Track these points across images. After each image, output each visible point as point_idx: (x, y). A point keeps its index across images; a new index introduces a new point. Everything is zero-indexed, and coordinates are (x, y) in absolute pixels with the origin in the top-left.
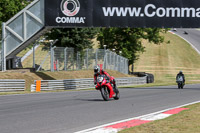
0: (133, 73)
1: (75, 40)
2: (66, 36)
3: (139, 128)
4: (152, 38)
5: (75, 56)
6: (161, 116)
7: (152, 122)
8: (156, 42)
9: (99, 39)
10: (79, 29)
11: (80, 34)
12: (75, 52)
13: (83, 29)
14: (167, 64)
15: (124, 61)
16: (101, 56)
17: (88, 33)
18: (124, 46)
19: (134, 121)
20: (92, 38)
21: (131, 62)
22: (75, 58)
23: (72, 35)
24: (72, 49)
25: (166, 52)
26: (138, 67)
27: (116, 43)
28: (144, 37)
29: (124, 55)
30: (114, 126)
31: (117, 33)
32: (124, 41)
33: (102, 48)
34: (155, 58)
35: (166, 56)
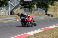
0: (47, 15)
1: (30, 6)
2: (27, 4)
3: (49, 30)
4: (52, 4)
5: (30, 10)
6: (55, 26)
7: (52, 28)
8: (53, 5)
9: (37, 5)
10: (31, 3)
11: (31, 4)
12: (30, 9)
13: (32, 2)
14: (57, 12)
15: (44, 11)
16: (37, 10)
17: (33, 4)
18: (44, 7)
19: (47, 28)
20: (34, 5)
21: (46, 11)
22: (30, 11)
23: (29, 4)
24: (29, 8)
25: (56, 8)
26: (48, 13)
27: (41, 6)
28: (50, 4)
29: (44, 10)
30: (41, 30)
31: (42, 3)
32: (44, 5)
33: (37, 8)
34: (53, 10)
35: (56, 9)
